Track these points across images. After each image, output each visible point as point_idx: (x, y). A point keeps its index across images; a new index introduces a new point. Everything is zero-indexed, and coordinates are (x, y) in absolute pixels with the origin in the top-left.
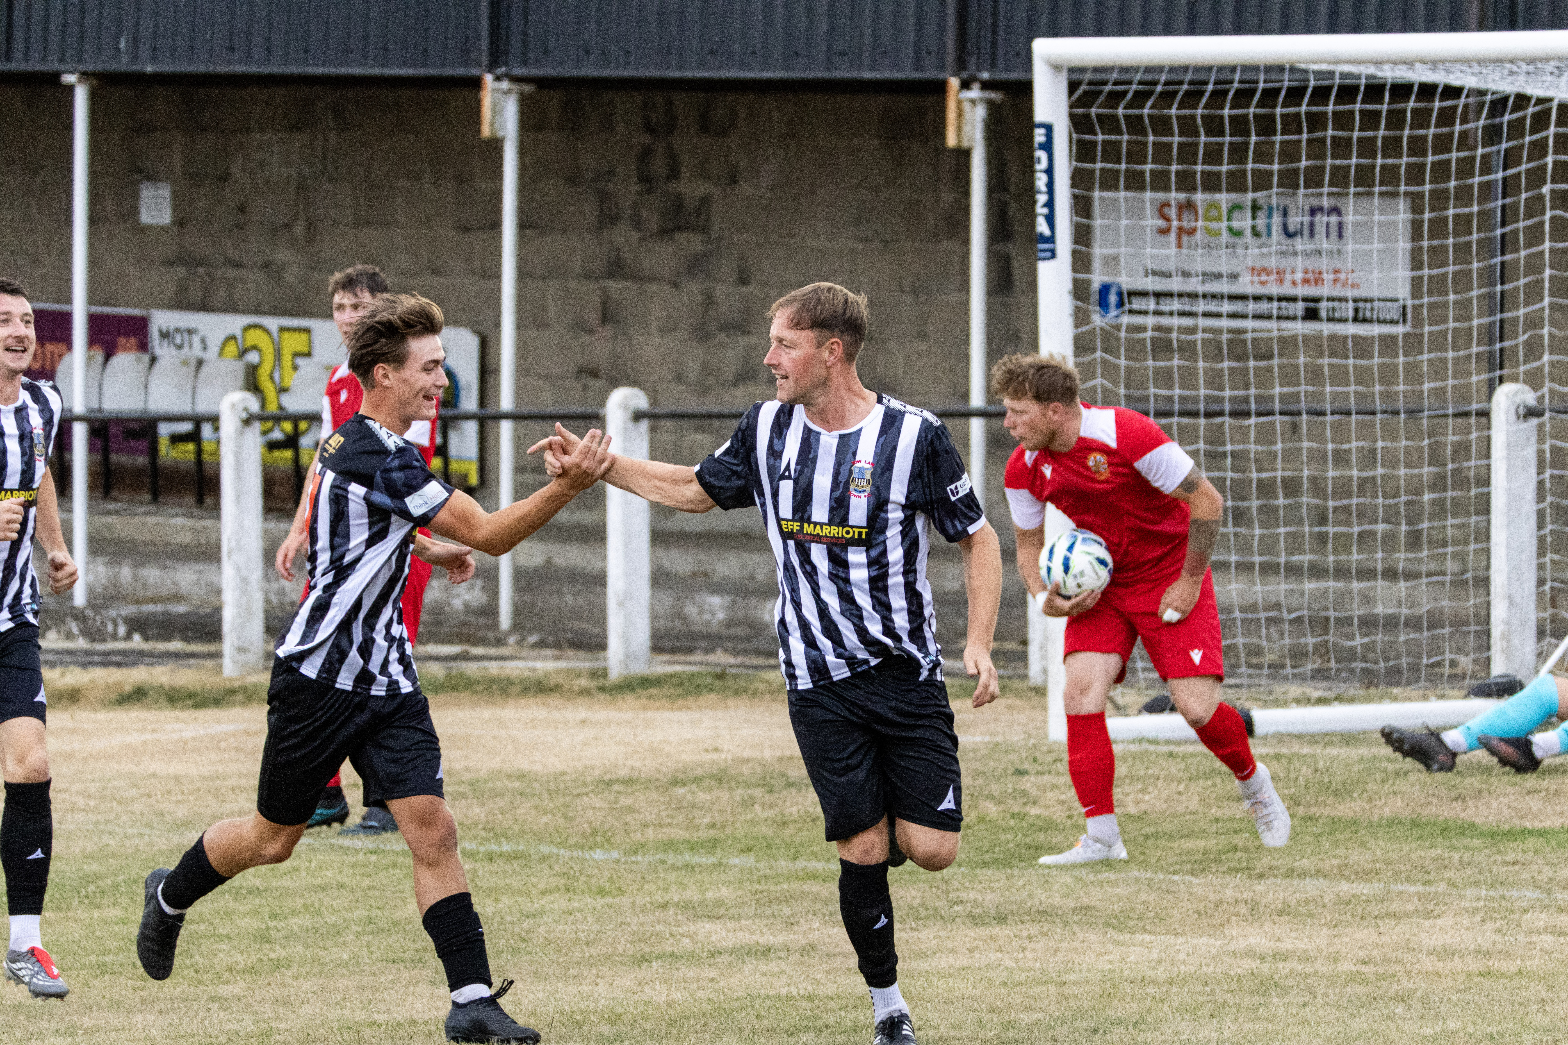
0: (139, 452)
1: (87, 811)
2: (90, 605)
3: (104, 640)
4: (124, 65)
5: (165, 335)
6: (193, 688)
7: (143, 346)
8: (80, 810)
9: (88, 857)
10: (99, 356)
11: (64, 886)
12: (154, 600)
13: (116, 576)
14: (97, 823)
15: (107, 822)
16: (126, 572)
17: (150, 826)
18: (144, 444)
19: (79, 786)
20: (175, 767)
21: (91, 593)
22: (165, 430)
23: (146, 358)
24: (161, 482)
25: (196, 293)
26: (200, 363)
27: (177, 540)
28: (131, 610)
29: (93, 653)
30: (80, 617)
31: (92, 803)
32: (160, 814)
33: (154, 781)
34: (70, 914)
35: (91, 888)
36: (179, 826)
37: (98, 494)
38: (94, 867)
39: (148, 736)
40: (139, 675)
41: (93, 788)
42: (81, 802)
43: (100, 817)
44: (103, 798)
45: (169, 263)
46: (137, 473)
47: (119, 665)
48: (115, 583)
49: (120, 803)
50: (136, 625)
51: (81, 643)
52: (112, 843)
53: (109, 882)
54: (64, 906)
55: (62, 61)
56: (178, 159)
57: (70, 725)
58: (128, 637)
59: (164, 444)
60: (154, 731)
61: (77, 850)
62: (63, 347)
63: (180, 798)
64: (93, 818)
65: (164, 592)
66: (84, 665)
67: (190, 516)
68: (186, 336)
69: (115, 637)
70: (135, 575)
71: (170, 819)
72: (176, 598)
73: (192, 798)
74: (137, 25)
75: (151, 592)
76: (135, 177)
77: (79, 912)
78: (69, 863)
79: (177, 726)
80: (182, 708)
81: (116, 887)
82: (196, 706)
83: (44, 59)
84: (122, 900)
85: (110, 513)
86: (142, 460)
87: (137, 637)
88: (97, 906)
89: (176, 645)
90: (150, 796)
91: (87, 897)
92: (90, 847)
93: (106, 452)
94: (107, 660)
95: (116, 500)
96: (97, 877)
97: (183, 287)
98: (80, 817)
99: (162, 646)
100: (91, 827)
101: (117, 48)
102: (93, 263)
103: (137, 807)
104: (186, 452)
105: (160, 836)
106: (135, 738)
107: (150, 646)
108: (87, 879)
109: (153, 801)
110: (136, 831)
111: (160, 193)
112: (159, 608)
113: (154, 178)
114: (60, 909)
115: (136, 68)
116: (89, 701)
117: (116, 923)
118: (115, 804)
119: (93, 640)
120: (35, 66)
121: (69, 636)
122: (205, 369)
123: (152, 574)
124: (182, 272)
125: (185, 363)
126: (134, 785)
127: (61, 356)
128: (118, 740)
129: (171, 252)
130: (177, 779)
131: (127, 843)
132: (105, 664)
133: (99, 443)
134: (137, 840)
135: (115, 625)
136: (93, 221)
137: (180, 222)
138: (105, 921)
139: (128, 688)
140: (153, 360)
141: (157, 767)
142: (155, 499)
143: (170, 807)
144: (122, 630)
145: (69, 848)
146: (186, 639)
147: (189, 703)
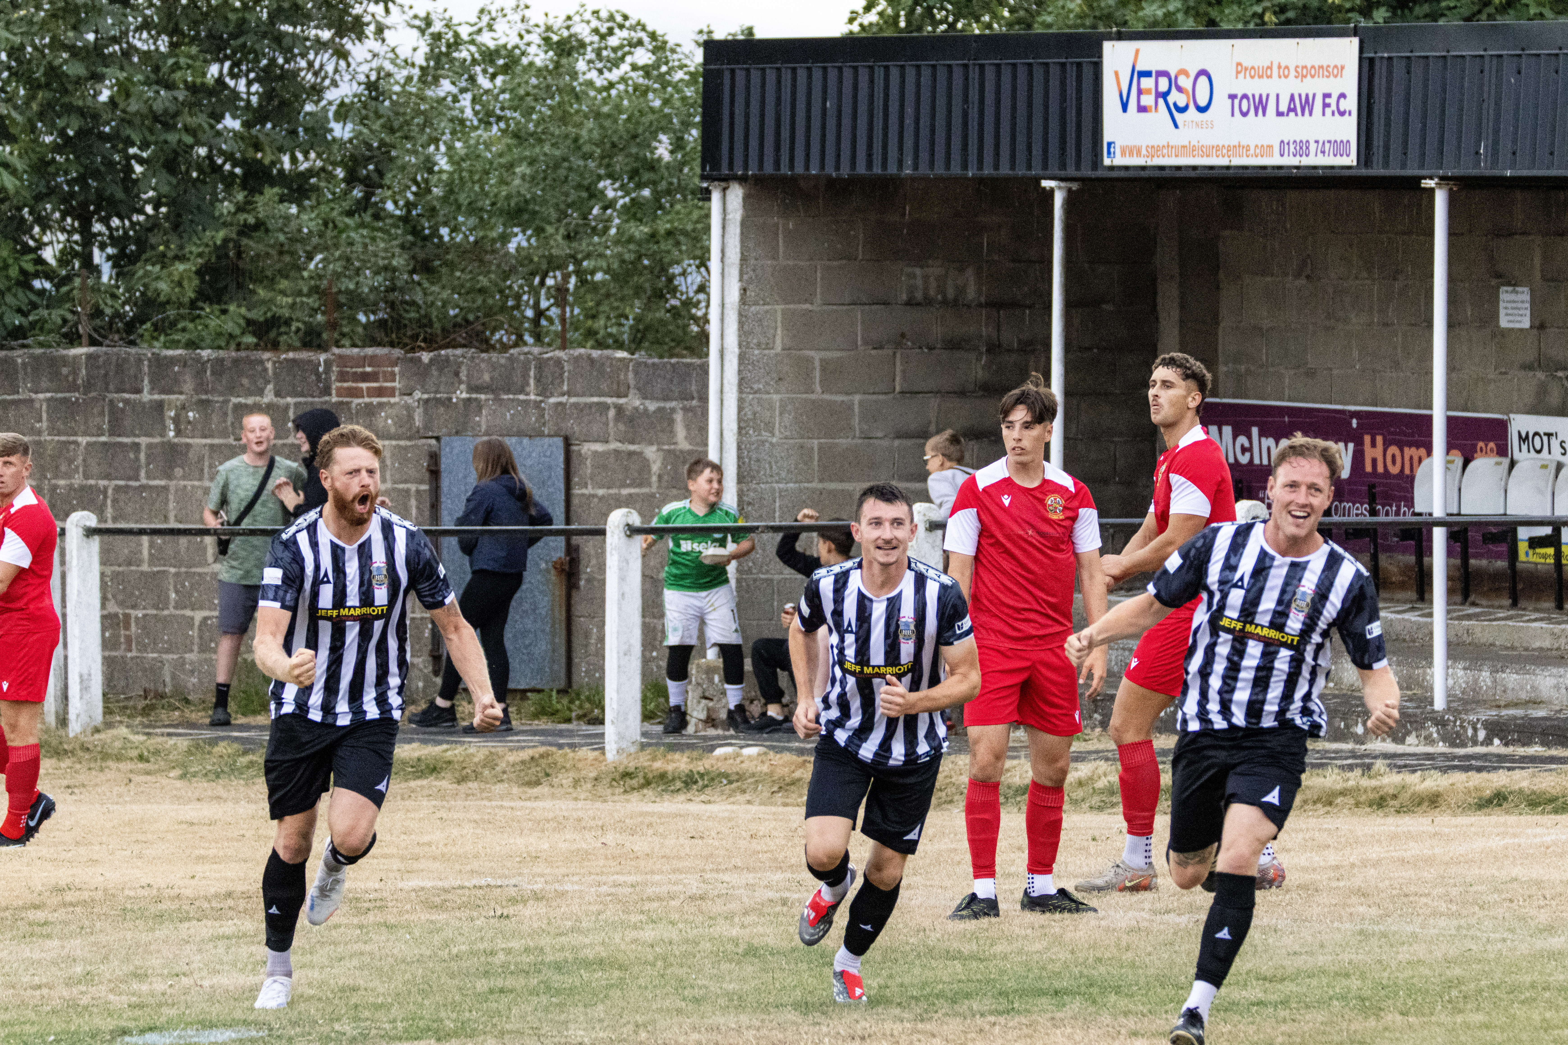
0: (1498, 556)
1: (1450, 915)
2: (1449, 709)
3: (1463, 745)
4: (1484, 169)
5: (1524, 439)
6: (1554, 792)
7: (1502, 451)
8: (1442, 914)
9: (1449, 962)
10: (1459, 461)
11: (1427, 991)
12: (1516, 705)
13: (1476, 681)
14: (1459, 928)
15: (1469, 927)
16: (1485, 676)
17: (1512, 931)
18: (1503, 548)
19: (1441, 890)
20: (1536, 872)
21: (1450, 697)
22: (1524, 533)
23: (1506, 462)
24: (1520, 586)
25: (1555, 398)
26: (1559, 467)
27: (1537, 644)
28: (1491, 714)
29: (1454, 757)
30: (1440, 722)
31: (1454, 908)
32: (1523, 919)
33: (1515, 885)
34: (1433, 1019)
35: (1454, 993)
36: (1541, 931)
37: (1458, 598)
38: (1457, 971)
39: (1509, 841)
40: (1499, 779)
41: (1454, 892)
42: (1443, 907)
43: (1463, 922)
44: (1464, 903)
45: (1528, 367)
46: (1496, 576)
47: (1479, 770)
48: (1474, 687)
49: (1481, 907)
50: (1496, 729)
51: (1441, 748)
52: (1474, 947)
53: (1472, 986)
54: (1427, 1011)
55: (1422, 166)
56: (1537, 261)
57: (1431, 829)
58: (1488, 741)
59: (1523, 547)
60: (1515, 835)
61: (1439, 955)
62: (1422, 451)
63: (1542, 903)
64: (1455, 923)
65: (1523, 696)
66: (1445, 770)
67: (1549, 620)
68: (1545, 438)
69: (1475, 743)
70: (1495, 681)
71: (1532, 924)
72: (1535, 702)
73: (1554, 903)
74: (1496, 131)
75: (1510, 696)
76: (1494, 282)
77: (1443, 1017)
78: (1431, 968)
79: (1538, 830)
80: (1543, 813)
81: (1480, 991)
82: (1556, 811)
83: (1404, 166)
84: (1485, 1005)
85: (1469, 617)
86: (1501, 564)
87: (1496, 741)
88: (1461, 1011)
89: (1536, 750)
90: (1511, 901)
91: (1450, 1002)
92: (1453, 952)
93: (1465, 558)
94: (1467, 765)
95: (1474, 604)
96: (1460, 982)
97: (1542, 390)
98: (1442, 922)
99: (1521, 751)
100: (1453, 932)
101: (1477, 153)
102: (1451, 368)
103: (1500, 912)
104: (1545, 556)
105: (1522, 941)
106: (1496, 843)
107: (1510, 750)
108: (1449, 984)
109: (1514, 905)
110: (1498, 936)
111: (1520, 297)
112: (1519, 712)
113: (1513, 283)
114: (1423, 1015)
115: (1496, 172)
116: (1449, 806)
117: (1480, 1028)
118: (1477, 908)
119: (1453, 745)
120: (1395, 171)
121: (1429, 740)
122: (1563, 472)
123: (1511, 678)
124: (1541, 375)
125: (1544, 467)
126: (1496, 890)
127: (1420, 461)
128: (1479, 844)
129: (1530, 356)
130: (1539, 883)
131: (1489, 947)
132: (1466, 769)
133: (1458, 547)
134: (1499, 946)
135: (1475, 730)
136: (1451, 325)
137: (1539, 326)
138: (1467, 1026)
139: (1488, 793)
140: (1513, 464)
141: (1517, 871)
142: (1514, 604)
143: (1533, 912)
144: (1482, 735)
145: (1431, 952)
146: (1545, 744)
147: (1549, 808)
